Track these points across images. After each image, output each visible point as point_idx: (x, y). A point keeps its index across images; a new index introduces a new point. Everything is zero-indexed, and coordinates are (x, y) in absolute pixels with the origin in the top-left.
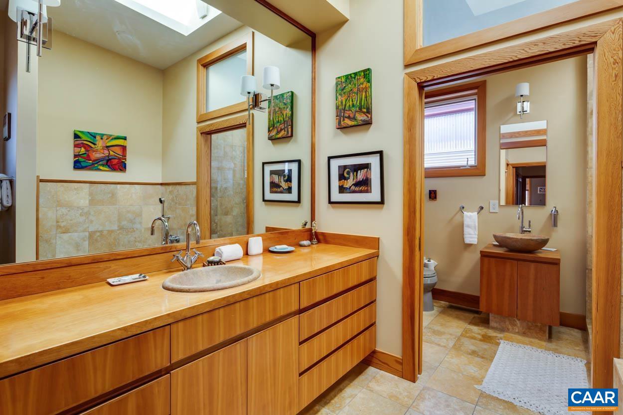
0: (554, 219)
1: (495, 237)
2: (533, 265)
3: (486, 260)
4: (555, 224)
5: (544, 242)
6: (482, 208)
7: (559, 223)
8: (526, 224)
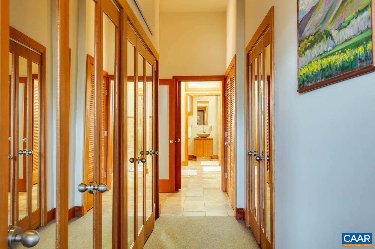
0: (211, 128)
1: (197, 134)
2: (207, 141)
3: (196, 141)
4: (211, 130)
5: (209, 135)
6: (192, 126)
7: (212, 130)
8: (204, 131)
